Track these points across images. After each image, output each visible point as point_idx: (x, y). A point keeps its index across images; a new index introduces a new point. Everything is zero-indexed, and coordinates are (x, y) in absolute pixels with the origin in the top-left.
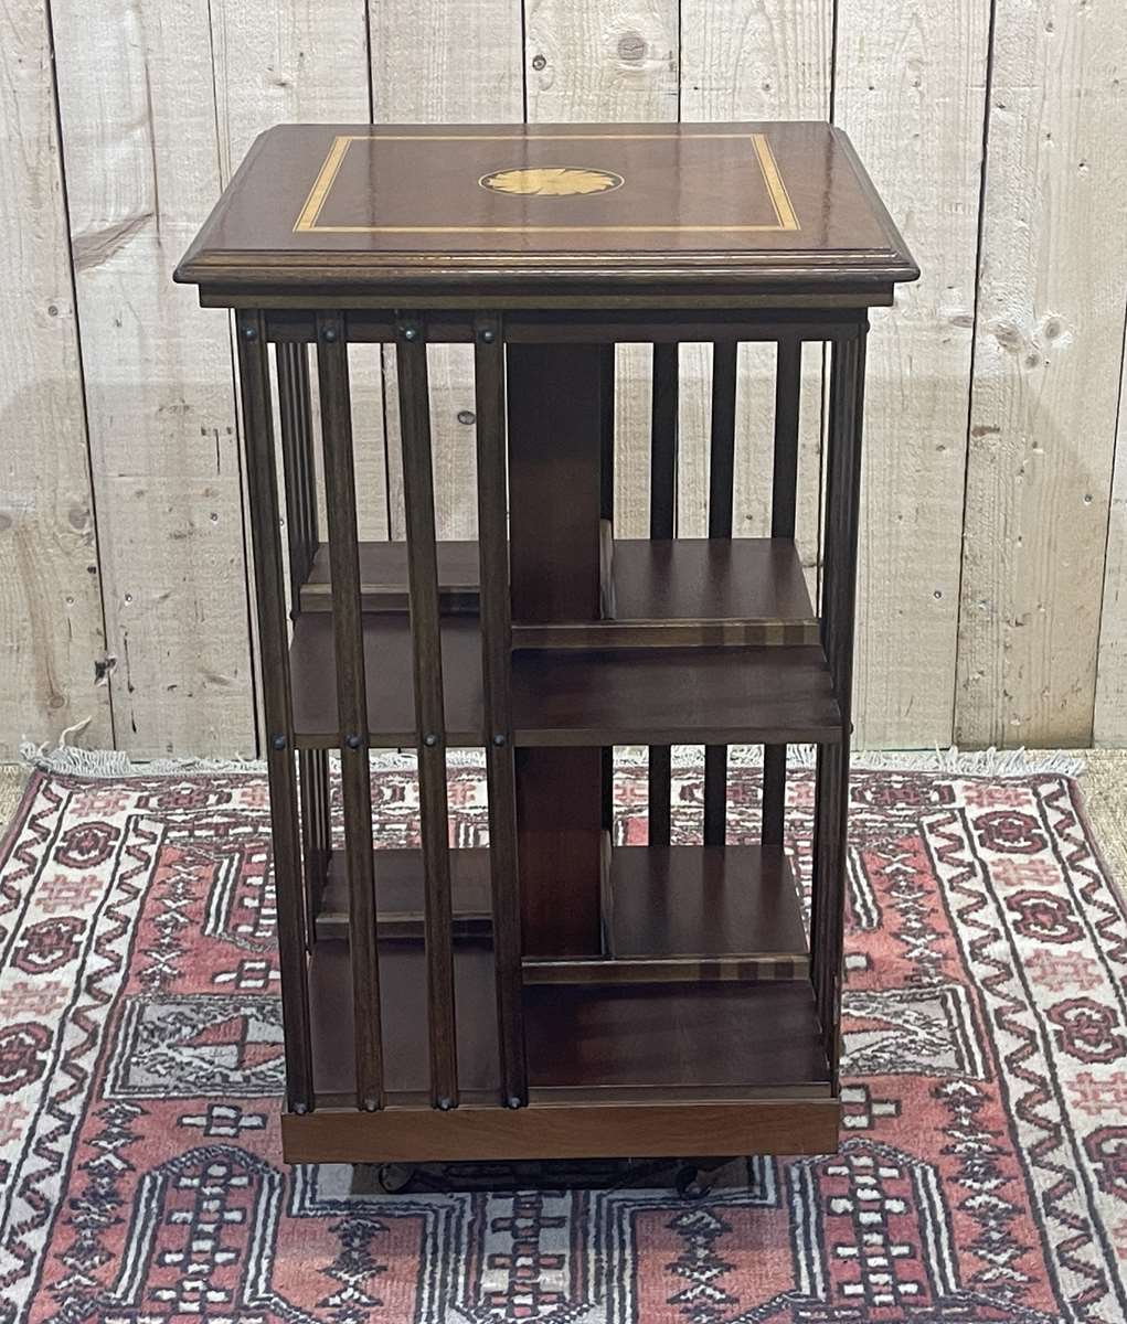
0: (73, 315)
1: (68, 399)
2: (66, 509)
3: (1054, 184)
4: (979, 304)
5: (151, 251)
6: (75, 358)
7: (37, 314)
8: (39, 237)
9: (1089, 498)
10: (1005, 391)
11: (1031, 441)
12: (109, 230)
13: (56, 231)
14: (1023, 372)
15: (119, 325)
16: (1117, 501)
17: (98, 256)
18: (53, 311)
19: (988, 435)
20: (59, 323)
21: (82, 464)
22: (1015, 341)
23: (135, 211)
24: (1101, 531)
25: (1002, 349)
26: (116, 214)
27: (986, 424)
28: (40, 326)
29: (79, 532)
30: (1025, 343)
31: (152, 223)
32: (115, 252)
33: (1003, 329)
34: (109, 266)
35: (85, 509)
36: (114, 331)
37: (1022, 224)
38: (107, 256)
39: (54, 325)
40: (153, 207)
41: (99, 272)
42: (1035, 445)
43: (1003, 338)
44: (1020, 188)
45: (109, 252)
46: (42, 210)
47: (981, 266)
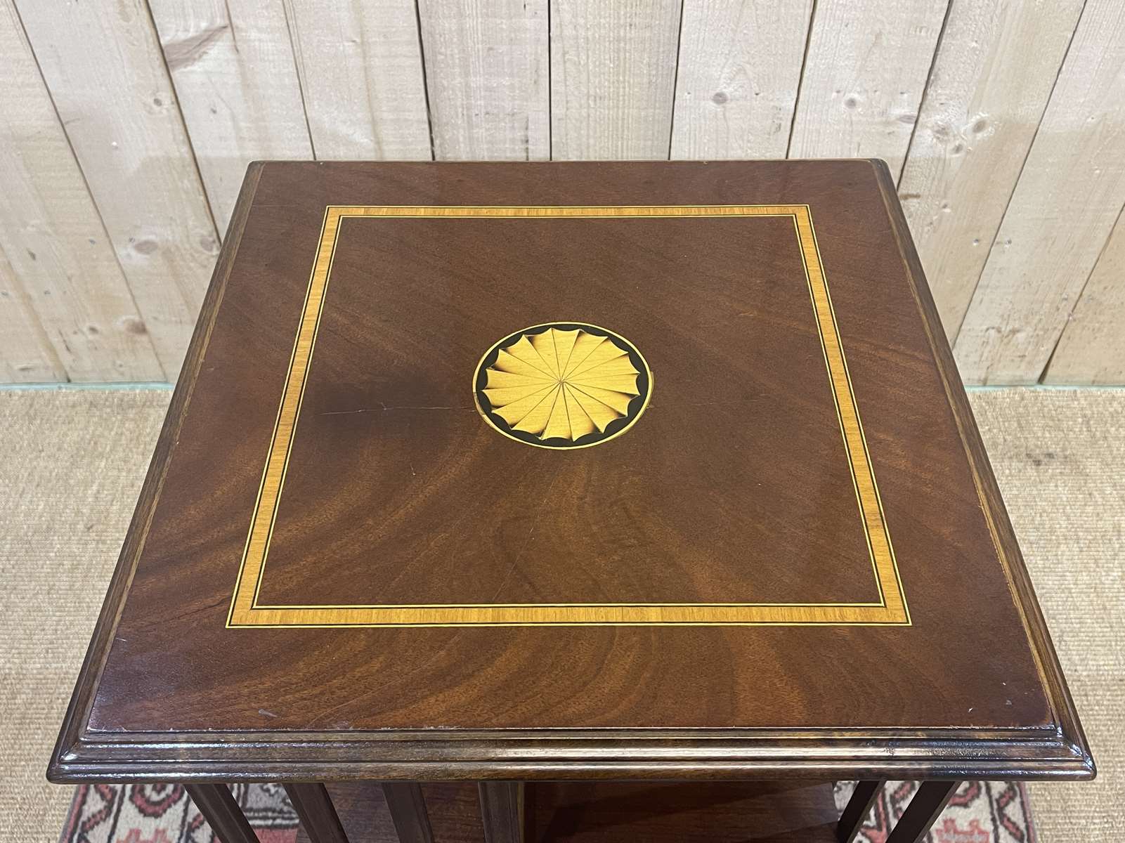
0: (175, 106)
1: (183, 166)
2: (198, 239)
3: (1010, 12)
4: (924, 106)
5: (231, 56)
6: (182, 137)
7: (145, 104)
8: (133, 45)
9: (977, 241)
10: (930, 169)
11: (942, 204)
12: (193, 39)
13: (147, 41)
14: (948, 157)
15: (214, 112)
16: (998, 243)
17: (187, 60)
18: (157, 102)
19: (910, 200)
20: (164, 112)
21: (203, 211)
22: (947, 134)
23: (212, 24)
24: (980, 263)
25: (935, 140)
26: (196, 26)
27: (910, 192)
28: (149, 112)
29: (210, 253)
30: (954, 136)
31: (228, 33)
32: (200, 56)
33: (939, 126)
34: (197, 67)
35: (211, 239)
36: (212, 116)
37: (974, 44)
38: (195, 60)
39: (161, 112)
40: (227, 22)
41: (192, 72)
42: (945, 207)
43: (938, 132)
44: (980, 15)
45: (196, 56)
46: (131, 23)
47: (932, 77)
